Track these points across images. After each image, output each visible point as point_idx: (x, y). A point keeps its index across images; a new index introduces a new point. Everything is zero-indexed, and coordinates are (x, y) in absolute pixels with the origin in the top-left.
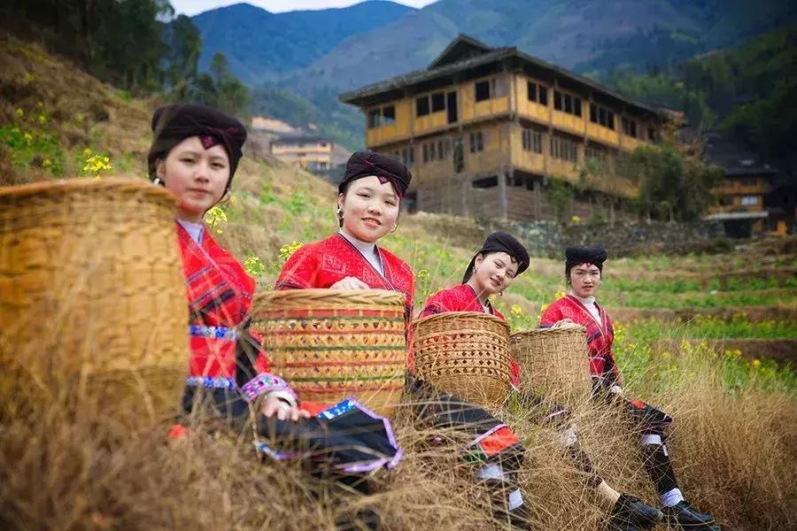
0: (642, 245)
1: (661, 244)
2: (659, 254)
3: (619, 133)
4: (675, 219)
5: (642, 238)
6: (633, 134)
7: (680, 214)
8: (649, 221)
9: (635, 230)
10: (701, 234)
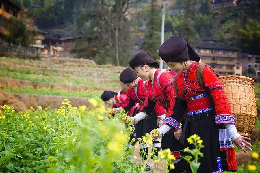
0: (9, 53)
1: (16, 54)
2: (15, 57)
3: (3, 10)
4: (21, 45)
5: (9, 50)
6: (8, 12)
7: (23, 43)
8: (12, 45)
9: (6, 47)
10: (29, 52)
